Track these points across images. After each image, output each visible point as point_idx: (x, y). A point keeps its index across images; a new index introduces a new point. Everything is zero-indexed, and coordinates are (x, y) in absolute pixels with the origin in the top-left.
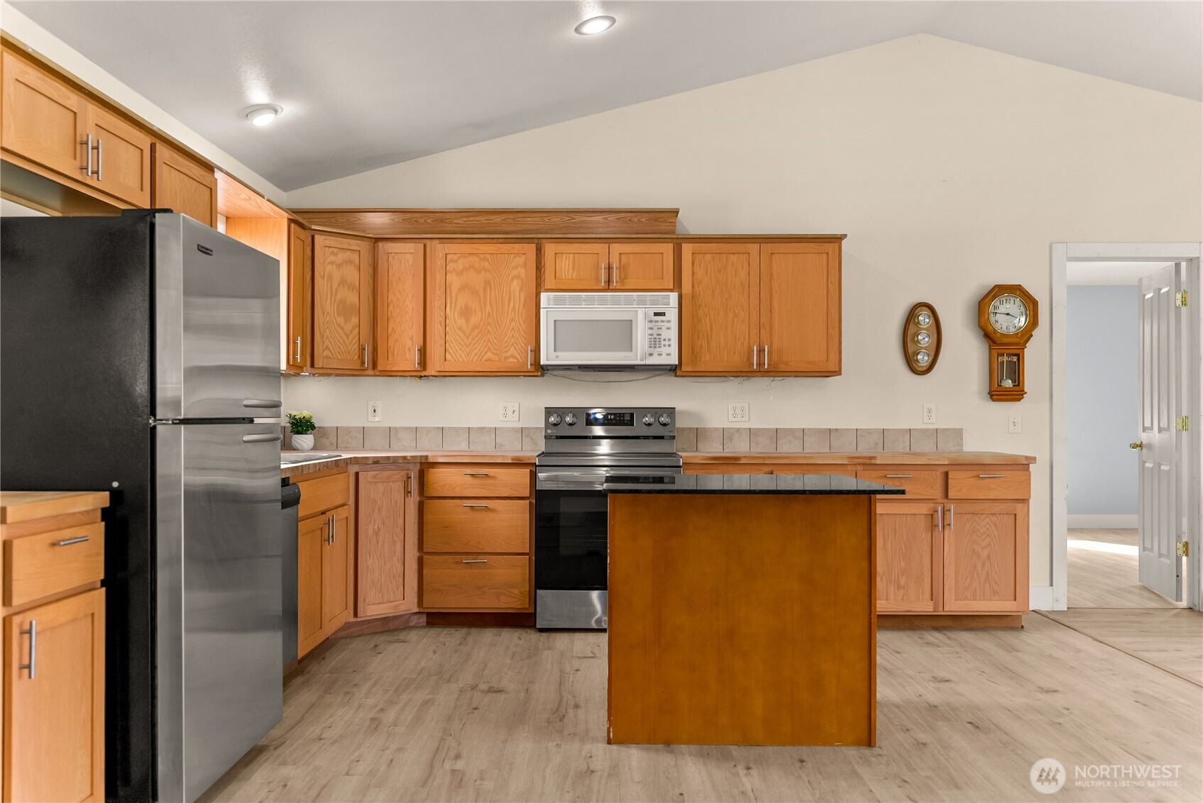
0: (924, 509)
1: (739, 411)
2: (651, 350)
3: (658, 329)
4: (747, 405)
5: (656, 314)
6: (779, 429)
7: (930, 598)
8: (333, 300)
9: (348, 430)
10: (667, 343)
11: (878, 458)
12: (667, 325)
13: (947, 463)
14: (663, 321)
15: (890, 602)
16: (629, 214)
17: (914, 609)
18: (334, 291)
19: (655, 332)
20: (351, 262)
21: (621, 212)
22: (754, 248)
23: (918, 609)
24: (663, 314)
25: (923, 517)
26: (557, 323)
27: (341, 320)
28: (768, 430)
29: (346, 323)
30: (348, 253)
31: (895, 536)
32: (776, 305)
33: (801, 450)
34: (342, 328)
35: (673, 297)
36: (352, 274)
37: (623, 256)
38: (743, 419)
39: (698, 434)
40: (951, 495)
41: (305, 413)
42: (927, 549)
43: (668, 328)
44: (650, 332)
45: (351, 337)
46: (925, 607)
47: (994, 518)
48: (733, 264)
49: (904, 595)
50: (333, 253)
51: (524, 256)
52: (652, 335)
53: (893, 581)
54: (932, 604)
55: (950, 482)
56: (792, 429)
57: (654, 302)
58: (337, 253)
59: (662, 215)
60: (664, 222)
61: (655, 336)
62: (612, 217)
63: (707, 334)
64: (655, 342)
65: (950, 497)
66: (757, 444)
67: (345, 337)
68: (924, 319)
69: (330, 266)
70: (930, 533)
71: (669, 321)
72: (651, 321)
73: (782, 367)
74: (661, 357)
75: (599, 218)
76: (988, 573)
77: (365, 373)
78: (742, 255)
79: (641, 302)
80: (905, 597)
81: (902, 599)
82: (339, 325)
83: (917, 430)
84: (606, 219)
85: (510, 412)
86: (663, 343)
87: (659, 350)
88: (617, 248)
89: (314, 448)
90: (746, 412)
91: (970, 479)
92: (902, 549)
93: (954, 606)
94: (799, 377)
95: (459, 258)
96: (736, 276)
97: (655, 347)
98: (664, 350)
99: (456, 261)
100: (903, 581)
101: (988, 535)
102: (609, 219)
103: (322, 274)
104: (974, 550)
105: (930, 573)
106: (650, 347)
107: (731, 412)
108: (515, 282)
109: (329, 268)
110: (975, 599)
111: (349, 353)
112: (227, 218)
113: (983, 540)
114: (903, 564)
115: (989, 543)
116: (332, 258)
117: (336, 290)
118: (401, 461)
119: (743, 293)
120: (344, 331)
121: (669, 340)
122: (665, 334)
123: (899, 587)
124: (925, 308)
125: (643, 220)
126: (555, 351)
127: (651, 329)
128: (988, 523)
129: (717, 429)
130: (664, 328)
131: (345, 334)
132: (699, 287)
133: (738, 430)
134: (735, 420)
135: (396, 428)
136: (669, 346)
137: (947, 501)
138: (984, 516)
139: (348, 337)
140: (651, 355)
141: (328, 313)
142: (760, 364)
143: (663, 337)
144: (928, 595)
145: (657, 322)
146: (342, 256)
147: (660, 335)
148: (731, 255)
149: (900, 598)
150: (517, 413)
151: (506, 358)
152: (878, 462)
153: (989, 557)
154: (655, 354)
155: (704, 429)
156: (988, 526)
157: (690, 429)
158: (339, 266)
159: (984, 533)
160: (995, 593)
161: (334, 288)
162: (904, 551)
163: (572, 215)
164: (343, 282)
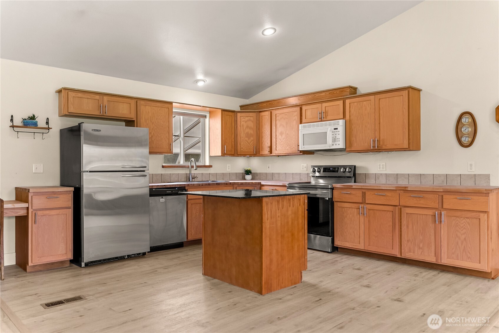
0: (430, 212)
1: (381, 166)
2: (333, 143)
3: (335, 135)
4: (384, 164)
5: (335, 129)
6: (398, 174)
7: (434, 256)
8: (244, 133)
9: (262, 173)
10: (338, 140)
11: (409, 188)
12: (338, 133)
13: (442, 191)
14: (337, 132)
15: (415, 254)
16: (333, 91)
17: (426, 259)
18: (244, 130)
19: (334, 136)
20: (250, 120)
21: (330, 90)
22: (372, 97)
23: (429, 260)
24: (337, 129)
25: (431, 216)
26: (304, 135)
27: (247, 139)
28: (394, 174)
29: (248, 140)
30: (249, 117)
31: (417, 224)
32: (381, 121)
33: (408, 184)
34: (247, 142)
35: (341, 122)
36: (251, 124)
37: (326, 108)
38: (383, 170)
39: (366, 176)
40: (445, 207)
41: (248, 169)
42: (433, 232)
43: (339, 134)
44: (333, 136)
45: (250, 144)
46: (431, 259)
47: (468, 220)
48: (365, 106)
49: (422, 252)
50: (244, 118)
51: (297, 112)
52: (333, 137)
53: (417, 245)
54: (435, 258)
55: (444, 200)
56: (404, 174)
57: (334, 124)
58: (245, 118)
59: (344, 89)
60: (345, 92)
61: (334, 138)
62: (327, 93)
63: (355, 135)
64: (334, 140)
65: (444, 208)
66: (389, 180)
67: (248, 144)
68: (466, 120)
69: (243, 122)
70: (434, 224)
71: (339, 131)
72: (333, 132)
73: (384, 147)
74: (336, 146)
75: (323, 94)
76: (464, 247)
77: (256, 155)
78: (368, 101)
79: (330, 125)
80: (422, 253)
81: (421, 254)
82: (246, 141)
83: (464, 175)
84: (325, 94)
85: (304, 167)
86: (337, 140)
87: (336, 143)
88: (324, 105)
89: (252, 179)
90: (385, 167)
91: (454, 199)
92: (421, 230)
93: (445, 261)
94: (407, 151)
95: (279, 115)
96: (366, 110)
97: (334, 142)
98: (337, 143)
99: (279, 116)
100: (421, 245)
101: (465, 228)
102: (327, 94)
103: (240, 125)
104: (457, 235)
105: (434, 243)
106: (333, 142)
107: (378, 167)
108: (294, 121)
109: (242, 123)
110: (458, 259)
111: (250, 149)
112: (210, 112)
113: (462, 230)
114: (421, 238)
115: (465, 232)
116: (243, 120)
117: (245, 130)
118: (251, 184)
119: (369, 117)
120: (248, 142)
121: (339, 139)
122: (338, 137)
123: (420, 248)
124: (468, 114)
125: (338, 92)
126: (303, 145)
127: (333, 135)
128: (464, 222)
129: (373, 174)
130: (337, 134)
131: (248, 143)
132: (352, 117)
133: (381, 174)
134: (380, 170)
135: (274, 173)
136: (339, 141)
137: (443, 209)
138: (462, 219)
139: (249, 144)
140: (333, 145)
141: (242, 137)
142: (374, 147)
143: (337, 138)
144: (433, 254)
145: (335, 132)
146: (247, 119)
147: (336, 137)
148: (364, 102)
149: (420, 253)
150: (306, 167)
151: (292, 148)
152: (409, 189)
153: (465, 239)
154: (334, 145)
155: (368, 174)
156: (464, 223)
157: (363, 174)
158: (246, 122)
159: (462, 227)
160: (469, 258)
161: (244, 129)
162: (422, 231)
163: (315, 94)
164: (247, 127)
